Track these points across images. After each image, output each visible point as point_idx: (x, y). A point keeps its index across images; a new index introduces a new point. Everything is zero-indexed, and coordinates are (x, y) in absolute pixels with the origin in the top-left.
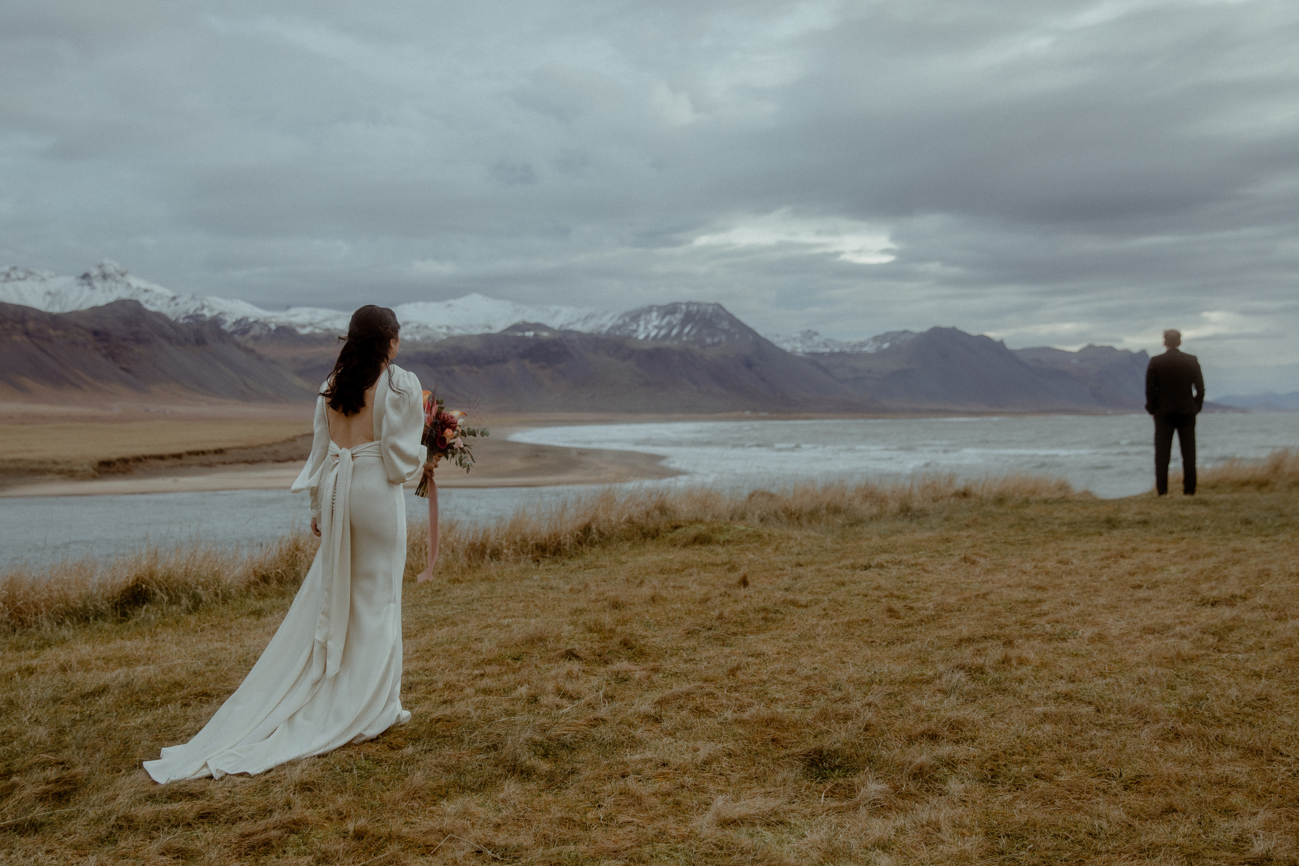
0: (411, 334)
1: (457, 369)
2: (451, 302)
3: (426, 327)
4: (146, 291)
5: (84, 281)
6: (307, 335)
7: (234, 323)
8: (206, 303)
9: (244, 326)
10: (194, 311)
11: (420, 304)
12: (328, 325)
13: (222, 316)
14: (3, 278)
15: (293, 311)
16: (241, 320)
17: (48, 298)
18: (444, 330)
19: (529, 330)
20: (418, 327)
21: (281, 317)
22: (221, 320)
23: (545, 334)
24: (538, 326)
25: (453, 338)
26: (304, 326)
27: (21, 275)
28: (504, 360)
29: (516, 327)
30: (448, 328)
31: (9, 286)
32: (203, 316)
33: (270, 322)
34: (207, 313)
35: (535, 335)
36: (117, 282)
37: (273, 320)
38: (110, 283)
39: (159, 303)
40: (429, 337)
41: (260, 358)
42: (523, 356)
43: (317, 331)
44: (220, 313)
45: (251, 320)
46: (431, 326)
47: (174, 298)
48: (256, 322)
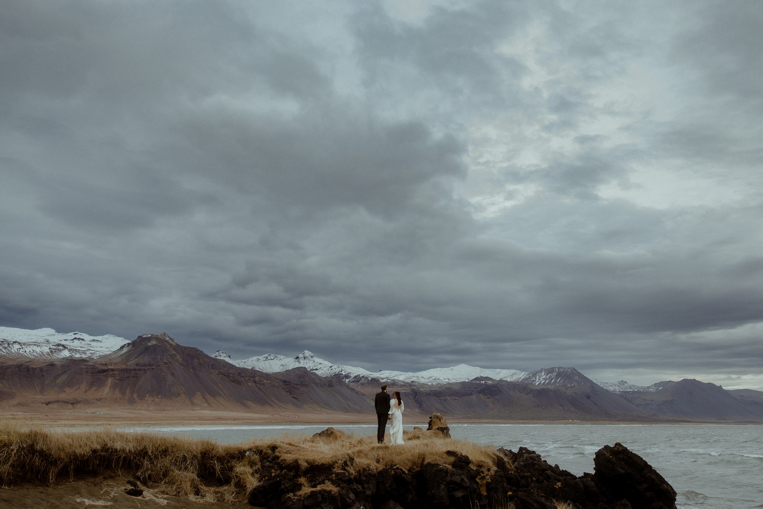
0: (432, 382)
1: (448, 398)
2: (451, 368)
3: (439, 379)
4: (320, 364)
5: (296, 360)
6: (384, 382)
7: (354, 377)
8: (343, 369)
9: (357, 379)
10: (338, 372)
11: (439, 369)
12: (396, 378)
13: (349, 374)
14: (265, 359)
15: (382, 372)
16: (357, 376)
17: (282, 367)
18: (447, 380)
19: (483, 381)
20: (435, 379)
21: (375, 375)
22: (349, 376)
23: (490, 382)
24: (487, 378)
25: (449, 384)
26: (383, 379)
27: (272, 358)
28: (471, 394)
29: (477, 379)
30: (449, 379)
31: (267, 362)
32: (342, 374)
33: (369, 377)
34: (343, 373)
35: (485, 382)
36: (309, 360)
37: (371, 376)
38: (307, 360)
39: (325, 369)
40: (439, 384)
41: (357, 393)
42: (479, 392)
43: (389, 381)
44: (348, 373)
45: (361, 376)
46: (441, 378)
47: (331, 367)
48: (363, 377)
